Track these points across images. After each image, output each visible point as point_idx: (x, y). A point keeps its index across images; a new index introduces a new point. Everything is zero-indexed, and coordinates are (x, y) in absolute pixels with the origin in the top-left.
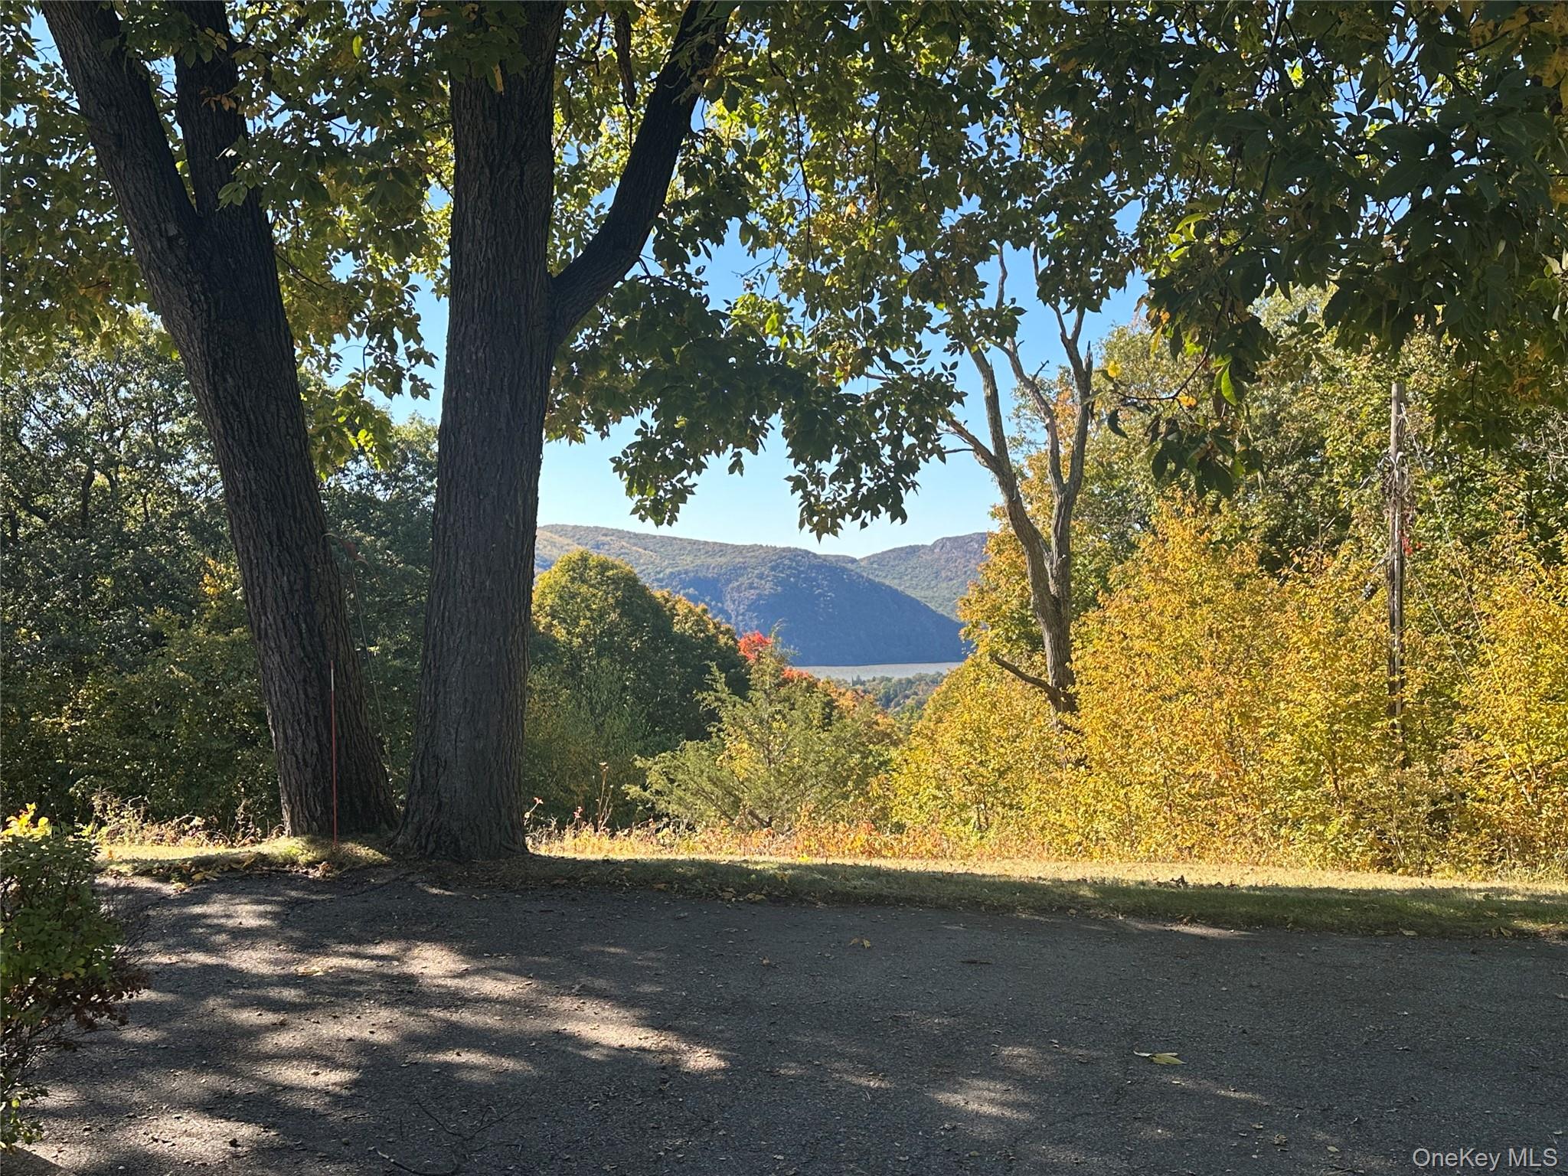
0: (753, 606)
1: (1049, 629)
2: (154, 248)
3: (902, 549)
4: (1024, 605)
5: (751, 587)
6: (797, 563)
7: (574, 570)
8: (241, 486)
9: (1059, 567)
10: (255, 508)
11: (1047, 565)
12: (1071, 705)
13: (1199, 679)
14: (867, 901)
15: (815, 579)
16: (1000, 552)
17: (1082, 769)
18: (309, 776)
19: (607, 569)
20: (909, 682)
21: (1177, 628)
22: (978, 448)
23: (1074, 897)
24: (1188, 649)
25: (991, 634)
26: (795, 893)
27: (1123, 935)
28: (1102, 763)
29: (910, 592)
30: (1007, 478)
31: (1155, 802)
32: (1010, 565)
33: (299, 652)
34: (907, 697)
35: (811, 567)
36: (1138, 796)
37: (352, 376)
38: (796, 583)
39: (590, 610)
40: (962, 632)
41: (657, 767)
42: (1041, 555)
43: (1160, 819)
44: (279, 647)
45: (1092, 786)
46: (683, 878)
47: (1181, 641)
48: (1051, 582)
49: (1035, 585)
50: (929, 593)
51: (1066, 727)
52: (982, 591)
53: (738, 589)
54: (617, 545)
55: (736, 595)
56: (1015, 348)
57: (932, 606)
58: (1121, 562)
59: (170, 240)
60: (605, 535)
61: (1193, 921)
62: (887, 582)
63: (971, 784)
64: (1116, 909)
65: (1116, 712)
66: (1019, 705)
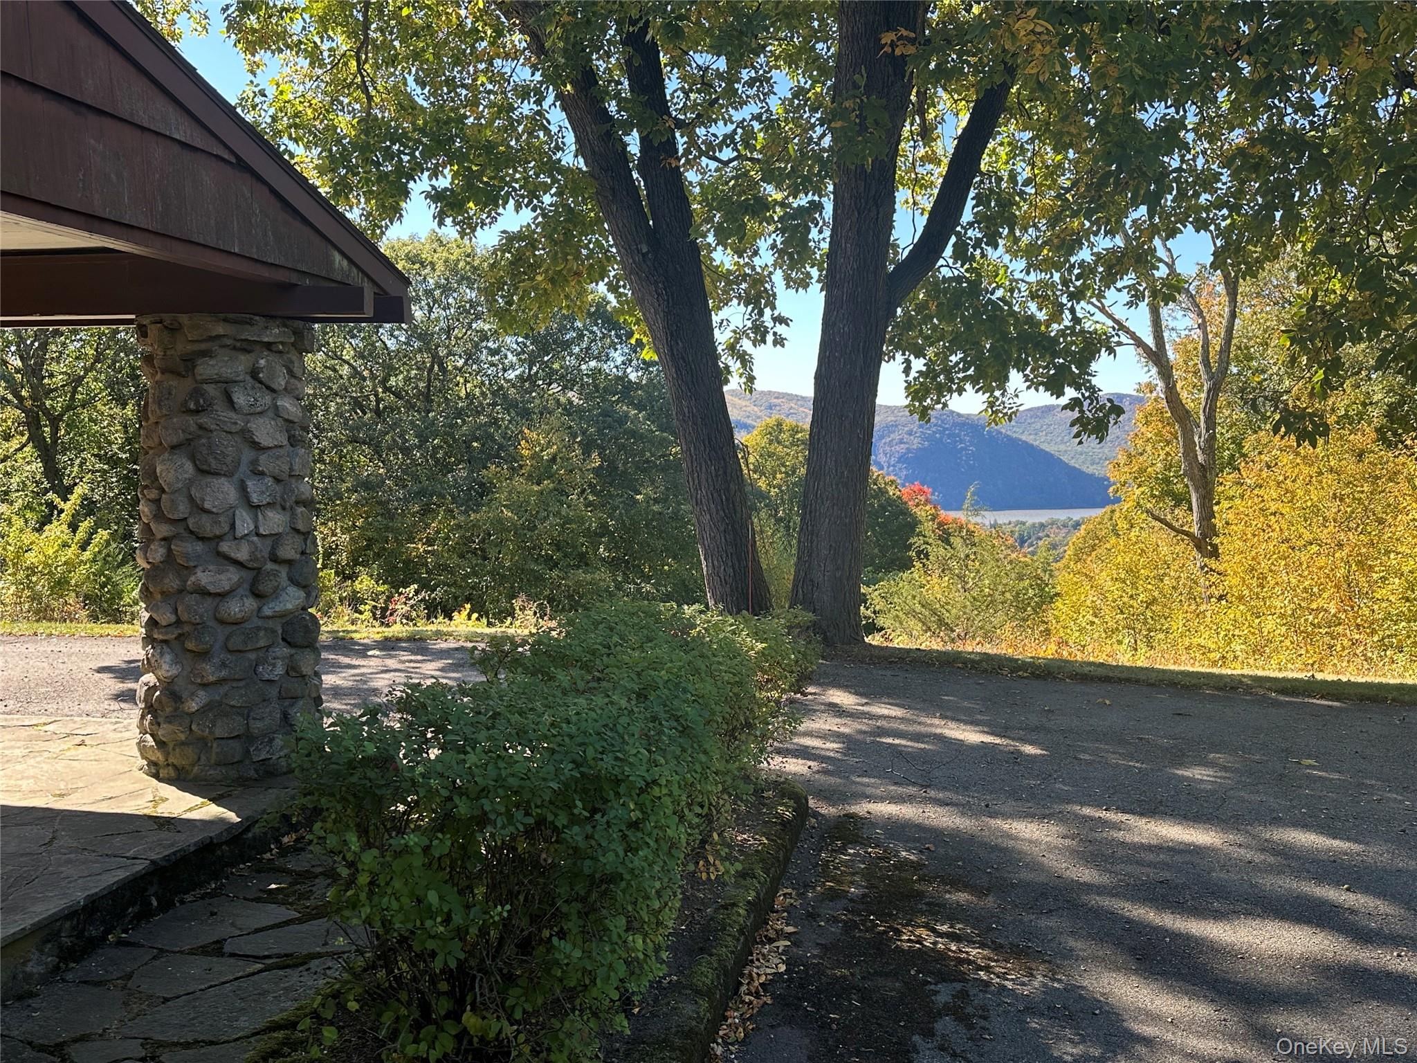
0: (902, 459)
1: (1197, 491)
2: (634, 261)
3: (1038, 408)
4: (1168, 468)
5: (901, 442)
6: (943, 421)
7: (770, 433)
8: (686, 410)
9: (1206, 441)
10: (695, 423)
11: (1196, 439)
12: (1215, 553)
13: (1324, 535)
14: (1100, 679)
15: (958, 435)
16: (1147, 423)
17: (1224, 602)
18: (728, 590)
19: (797, 432)
20: (1042, 526)
21: (1308, 492)
22: (1139, 343)
23: (1241, 682)
24: (1316, 511)
25: (1138, 492)
26: (1049, 673)
27: (1276, 704)
28: (1241, 598)
29: (1045, 447)
30: (1165, 371)
31: (1284, 629)
32: (1156, 435)
33: (721, 513)
34: (1040, 539)
35: (955, 425)
36: (1270, 624)
37: (734, 332)
38: (941, 439)
39: (785, 466)
40: (1111, 489)
41: (877, 593)
42: (1192, 431)
43: (1287, 643)
44: (709, 510)
45: (1232, 616)
46: (973, 661)
47: (1309, 504)
48: (1199, 452)
49: (1185, 454)
50: (1062, 447)
51: (1211, 570)
52: (1129, 456)
53: (890, 444)
54: (786, 406)
55: (888, 449)
56: (1173, 261)
57: (1065, 458)
58: (1255, 432)
59: (644, 255)
60: (777, 398)
61: (1322, 697)
62: (1024, 438)
63: (1122, 613)
64: (1270, 689)
65: (1253, 559)
66: (1164, 550)
